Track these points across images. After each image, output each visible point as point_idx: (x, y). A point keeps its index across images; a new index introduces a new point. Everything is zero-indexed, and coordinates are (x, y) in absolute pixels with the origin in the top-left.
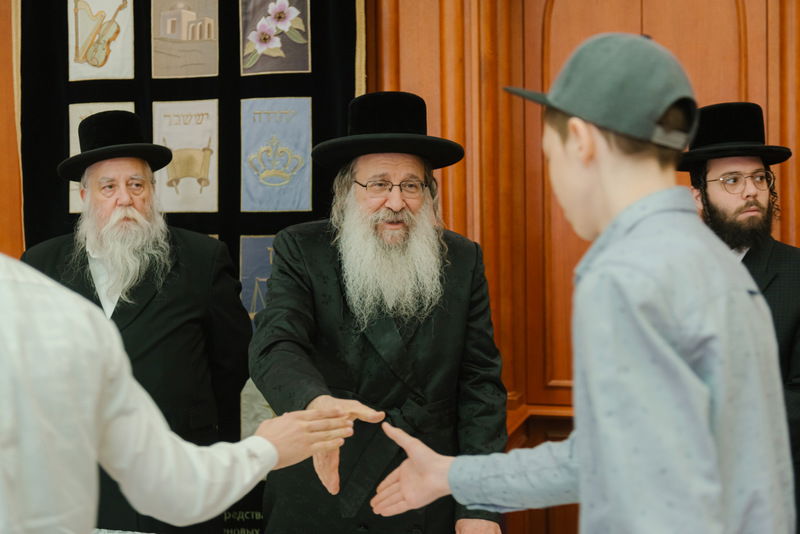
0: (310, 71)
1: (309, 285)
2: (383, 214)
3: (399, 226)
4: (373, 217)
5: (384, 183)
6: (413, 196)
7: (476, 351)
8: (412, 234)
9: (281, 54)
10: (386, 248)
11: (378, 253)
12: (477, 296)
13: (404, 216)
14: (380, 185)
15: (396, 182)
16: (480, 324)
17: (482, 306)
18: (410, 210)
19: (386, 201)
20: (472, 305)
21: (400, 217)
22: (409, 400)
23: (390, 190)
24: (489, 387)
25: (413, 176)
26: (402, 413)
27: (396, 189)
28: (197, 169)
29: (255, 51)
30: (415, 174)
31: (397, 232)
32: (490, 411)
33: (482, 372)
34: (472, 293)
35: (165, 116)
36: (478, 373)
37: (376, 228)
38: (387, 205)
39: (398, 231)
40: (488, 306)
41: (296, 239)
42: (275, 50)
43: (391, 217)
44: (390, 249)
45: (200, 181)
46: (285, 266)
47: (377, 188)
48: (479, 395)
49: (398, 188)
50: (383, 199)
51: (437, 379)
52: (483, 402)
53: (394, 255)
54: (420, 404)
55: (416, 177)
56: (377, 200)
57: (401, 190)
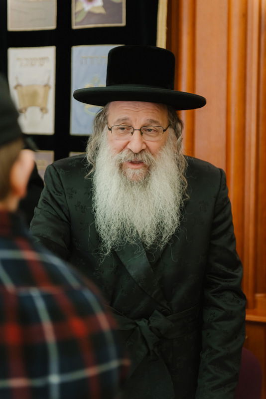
0: (124, 24)
1: (67, 215)
2: (124, 154)
3: (140, 166)
4: (117, 156)
5: (126, 128)
6: (153, 139)
7: (218, 265)
8: (153, 173)
9: (102, 11)
10: (129, 184)
11: (122, 189)
12: (219, 218)
13: (143, 157)
14: (123, 129)
15: (137, 127)
16: (221, 242)
17: (224, 226)
18: (150, 152)
19: (128, 143)
20: (214, 225)
21: (139, 158)
22: (156, 312)
23: (132, 133)
24: (229, 295)
25: (153, 121)
26: (149, 323)
27: (137, 133)
28: (40, 100)
29: (83, 9)
30: (155, 119)
31: (137, 172)
32: (228, 317)
33: (223, 284)
34: (215, 215)
35: (18, 59)
36: (220, 284)
37: (121, 166)
38: (129, 146)
39: (139, 171)
40: (231, 224)
41: (60, 173)
42: (98, 8)
43: (132, 158)
44: (132, 185)
45: (42, 109)
46: (49, 198)
47: (121, 131)
48: (219, 302)
49: (139, 131)
50: (125, 142)
51: (181, 292)
52: (222, 309)
53: (136, 190)
54: (165, 314)
55: (155, 122)
56: (121, 142)
57: (142, 134)
